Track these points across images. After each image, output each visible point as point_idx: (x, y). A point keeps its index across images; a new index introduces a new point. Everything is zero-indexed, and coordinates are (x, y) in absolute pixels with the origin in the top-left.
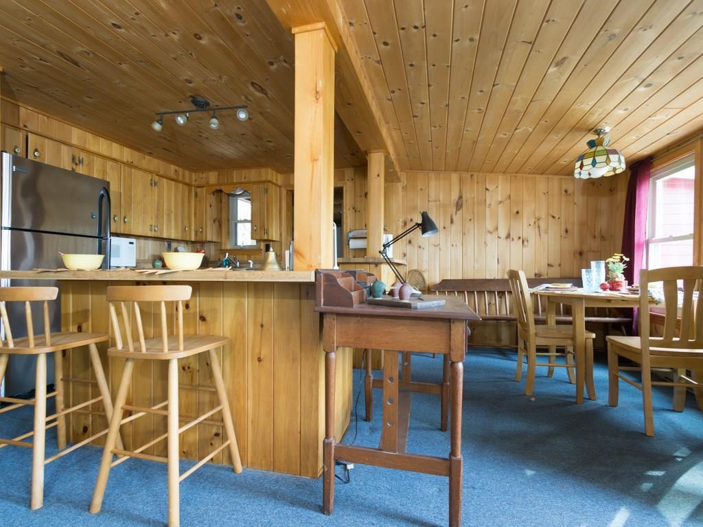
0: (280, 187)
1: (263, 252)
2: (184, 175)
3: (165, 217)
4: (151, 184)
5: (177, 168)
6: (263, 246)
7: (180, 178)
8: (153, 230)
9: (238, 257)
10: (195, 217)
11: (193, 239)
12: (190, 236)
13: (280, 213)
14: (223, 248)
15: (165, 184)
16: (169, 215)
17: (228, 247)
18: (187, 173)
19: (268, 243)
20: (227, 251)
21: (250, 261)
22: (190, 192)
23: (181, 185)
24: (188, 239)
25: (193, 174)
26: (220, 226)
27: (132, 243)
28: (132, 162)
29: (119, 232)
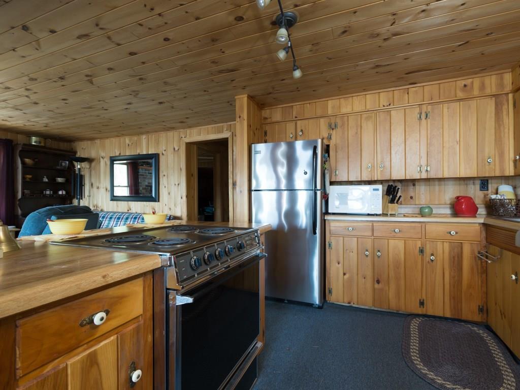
3: (444, 152)
4: (420, 118)
5: (469, 82)
7: (476, 93)
8: (424, 170)
11: (511, 173)
18: (492, 80)
27: (377, 190)
28: (390, 104)
29: (376, 179)
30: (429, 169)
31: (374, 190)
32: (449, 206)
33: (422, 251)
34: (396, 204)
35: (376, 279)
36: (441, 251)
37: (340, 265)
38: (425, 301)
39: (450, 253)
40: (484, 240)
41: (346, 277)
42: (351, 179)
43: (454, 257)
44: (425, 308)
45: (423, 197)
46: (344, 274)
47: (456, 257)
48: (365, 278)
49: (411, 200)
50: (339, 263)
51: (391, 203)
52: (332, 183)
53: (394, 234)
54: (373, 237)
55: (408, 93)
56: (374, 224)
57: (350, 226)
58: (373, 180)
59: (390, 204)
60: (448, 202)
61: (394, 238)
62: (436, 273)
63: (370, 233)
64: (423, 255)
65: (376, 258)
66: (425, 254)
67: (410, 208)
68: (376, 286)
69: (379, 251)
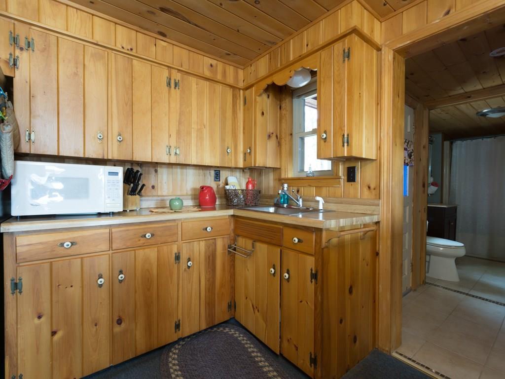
0: (379, 49)
1: (342, 181)
2: (224, 73)
3: (194, 135)
4: (169, 84)
5: (214, 62)
6: (342, 171)
7: (219, 77)
8: (173, 153)
9: (302, 189)
10: (244, 133)
11: (241, 165)
12: (236, 162)
13: (379, 103)
14: (283, 176)
15: (194, 86)
16: (200, 131)
17: (291, 175)
18: (230, 70)
19: (352, 165)
20: (287, 180)
21: (318, 198)
22: (234, 97)
23: (219, 88)
24: (233, 166)
25: (241, 72)
26: (279, 144)
27: (116, 174)
28: (131, 49)
29: (110, 158)
30: (178, 152)
31: (111, 173)
32: (190, 197)
33: (178, 258)
34: (137, 196)
35: (116, 318)
36: (198, 253)
37: (43, 319)
38: (181, 322)
39: (206, 253)
40: (232, 232)
41: (56, 337)
42: (63, 153)
43: (209, 257)
44: (181, 330)
45: (165, 186)
46: (54, 333)
47: (211, 256)
48: (96, 325)
49: (153, 190)
50: (39, 317)
51: (132, 195)
52: (19, 156)
53: (142, 241)
54: (111, 252)
55: (155, 45)
56: (113, 230)
57: (67, 240)
58: (106, 158)
59: (130, 196)
60: (190, 193)
61: (142, 247)
62: (192, 282)
63: (104, 246)
64: (179, 263)
65: (117, 283)
66: (181, 261)
67: (152, 200)
68: (117, 329)
69: (121, 272)
